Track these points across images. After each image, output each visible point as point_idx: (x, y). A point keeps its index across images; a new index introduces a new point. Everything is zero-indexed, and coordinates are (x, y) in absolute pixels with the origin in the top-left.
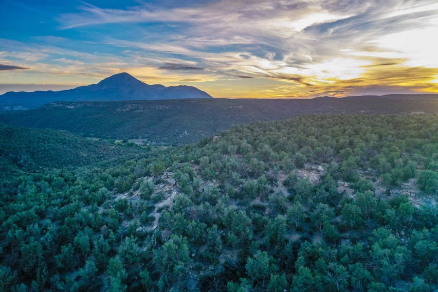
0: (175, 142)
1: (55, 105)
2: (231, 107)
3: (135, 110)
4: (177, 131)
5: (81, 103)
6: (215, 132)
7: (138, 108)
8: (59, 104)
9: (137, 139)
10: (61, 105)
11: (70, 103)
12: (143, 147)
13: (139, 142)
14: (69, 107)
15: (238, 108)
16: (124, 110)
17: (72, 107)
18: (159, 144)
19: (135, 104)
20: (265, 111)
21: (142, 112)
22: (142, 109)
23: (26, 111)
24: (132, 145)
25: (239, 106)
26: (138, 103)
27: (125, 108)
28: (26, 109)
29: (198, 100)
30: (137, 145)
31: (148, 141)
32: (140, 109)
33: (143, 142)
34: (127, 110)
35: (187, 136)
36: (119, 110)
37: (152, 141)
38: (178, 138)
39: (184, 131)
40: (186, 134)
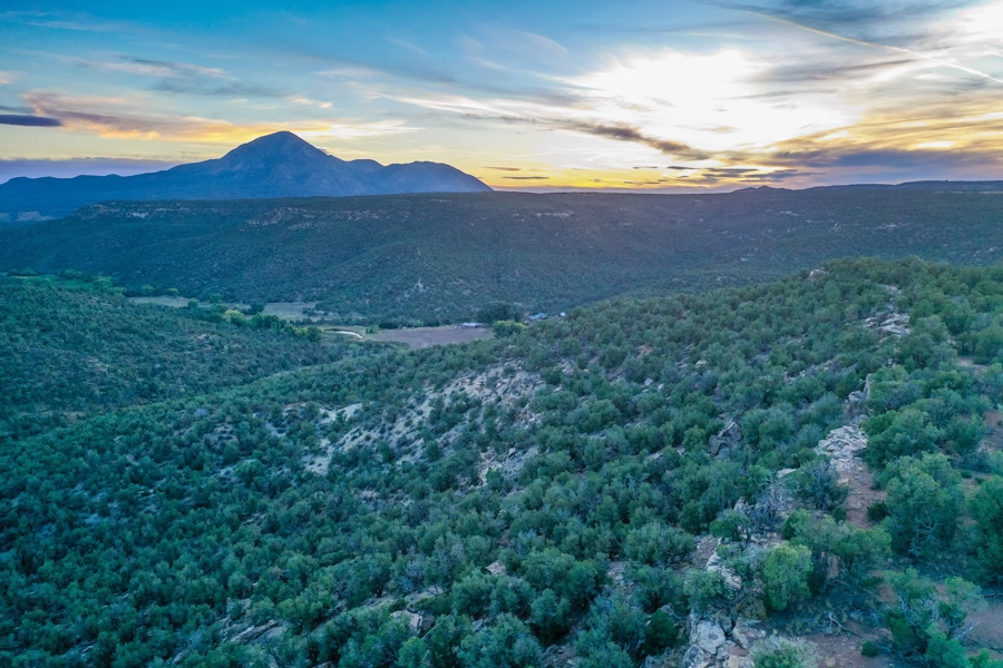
0: (392, 311)
1: (103, 209)
2: (539, 215)
3: (289, 223)
4: (396, 280)
5: (165, 203)
6: (499, 282)
7: (300, 218)
8: (112, 207)
9: (291, 301)
10: (117, 210)
11: (139, 206)
12: (298, 330)
13: (287, 313)
14: (135, 214)
15: (557, 218)
16: (266, 223)
17: (143, 216)
18: (346, 318)
19: (293, 207)
20: (627, 224)
21: (309, 229)
22: (310, 219)
24: (268, 322)
25: (561, 212)
26: (302, 206)
27: (269, 218)
29: (455, 197)
30: (283, 323)
31: (318, 308)
32: (305, 220)
33: (305, 312)
34: (274, 222)
35: (423, 294)
36: (253, 222)
37: (327, 310)
38: (398, 299)
39: (416, 282)
40: (421, 290)
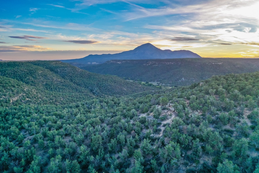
0: (177, 84)
1: (112, 62)
2: (214, 63)
3: (154, 64)
4: (178, 77)
5: (124, 60)
6: (202, 79)
7: (155, 64)
8: (113, 61)
9: (154, 81)
10: (115, 62)
11: (119, 61)
12: (157, 87)
13: (155, 84)
14: (118, 63)
15: (218, 64)
16: (147, 65)
17: (120, 63)
18: (167, 85)
19: (153, 61)
20: (238, 66)
21: (157, 66)
22: (157, 64)
23: (98, 65)
24: (151, 85)
25: (220, 63)
26: (155, 61)
27: (148, 64)
28: (97, 64)
29: (192, 59)
30: (154, 85)
31: (160, 83)
32: (156, 64)
33: (157, 84)
34: (149, 64)
36: (145, 65)
37: (162, 83)
38: (178, 82)
39: (182, 78)
40: (183, 80)
